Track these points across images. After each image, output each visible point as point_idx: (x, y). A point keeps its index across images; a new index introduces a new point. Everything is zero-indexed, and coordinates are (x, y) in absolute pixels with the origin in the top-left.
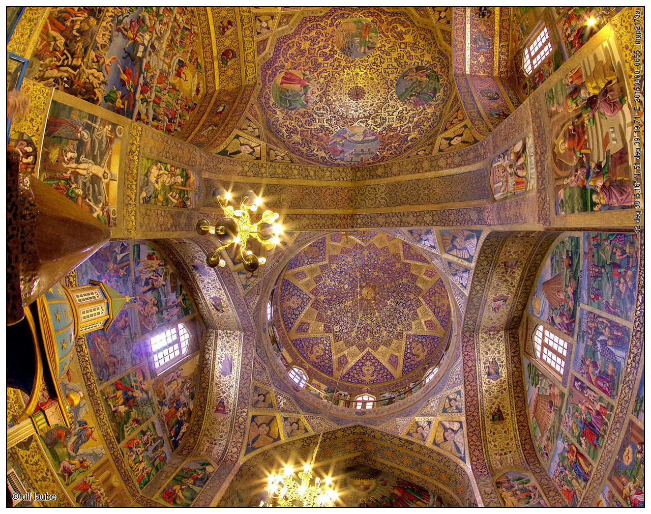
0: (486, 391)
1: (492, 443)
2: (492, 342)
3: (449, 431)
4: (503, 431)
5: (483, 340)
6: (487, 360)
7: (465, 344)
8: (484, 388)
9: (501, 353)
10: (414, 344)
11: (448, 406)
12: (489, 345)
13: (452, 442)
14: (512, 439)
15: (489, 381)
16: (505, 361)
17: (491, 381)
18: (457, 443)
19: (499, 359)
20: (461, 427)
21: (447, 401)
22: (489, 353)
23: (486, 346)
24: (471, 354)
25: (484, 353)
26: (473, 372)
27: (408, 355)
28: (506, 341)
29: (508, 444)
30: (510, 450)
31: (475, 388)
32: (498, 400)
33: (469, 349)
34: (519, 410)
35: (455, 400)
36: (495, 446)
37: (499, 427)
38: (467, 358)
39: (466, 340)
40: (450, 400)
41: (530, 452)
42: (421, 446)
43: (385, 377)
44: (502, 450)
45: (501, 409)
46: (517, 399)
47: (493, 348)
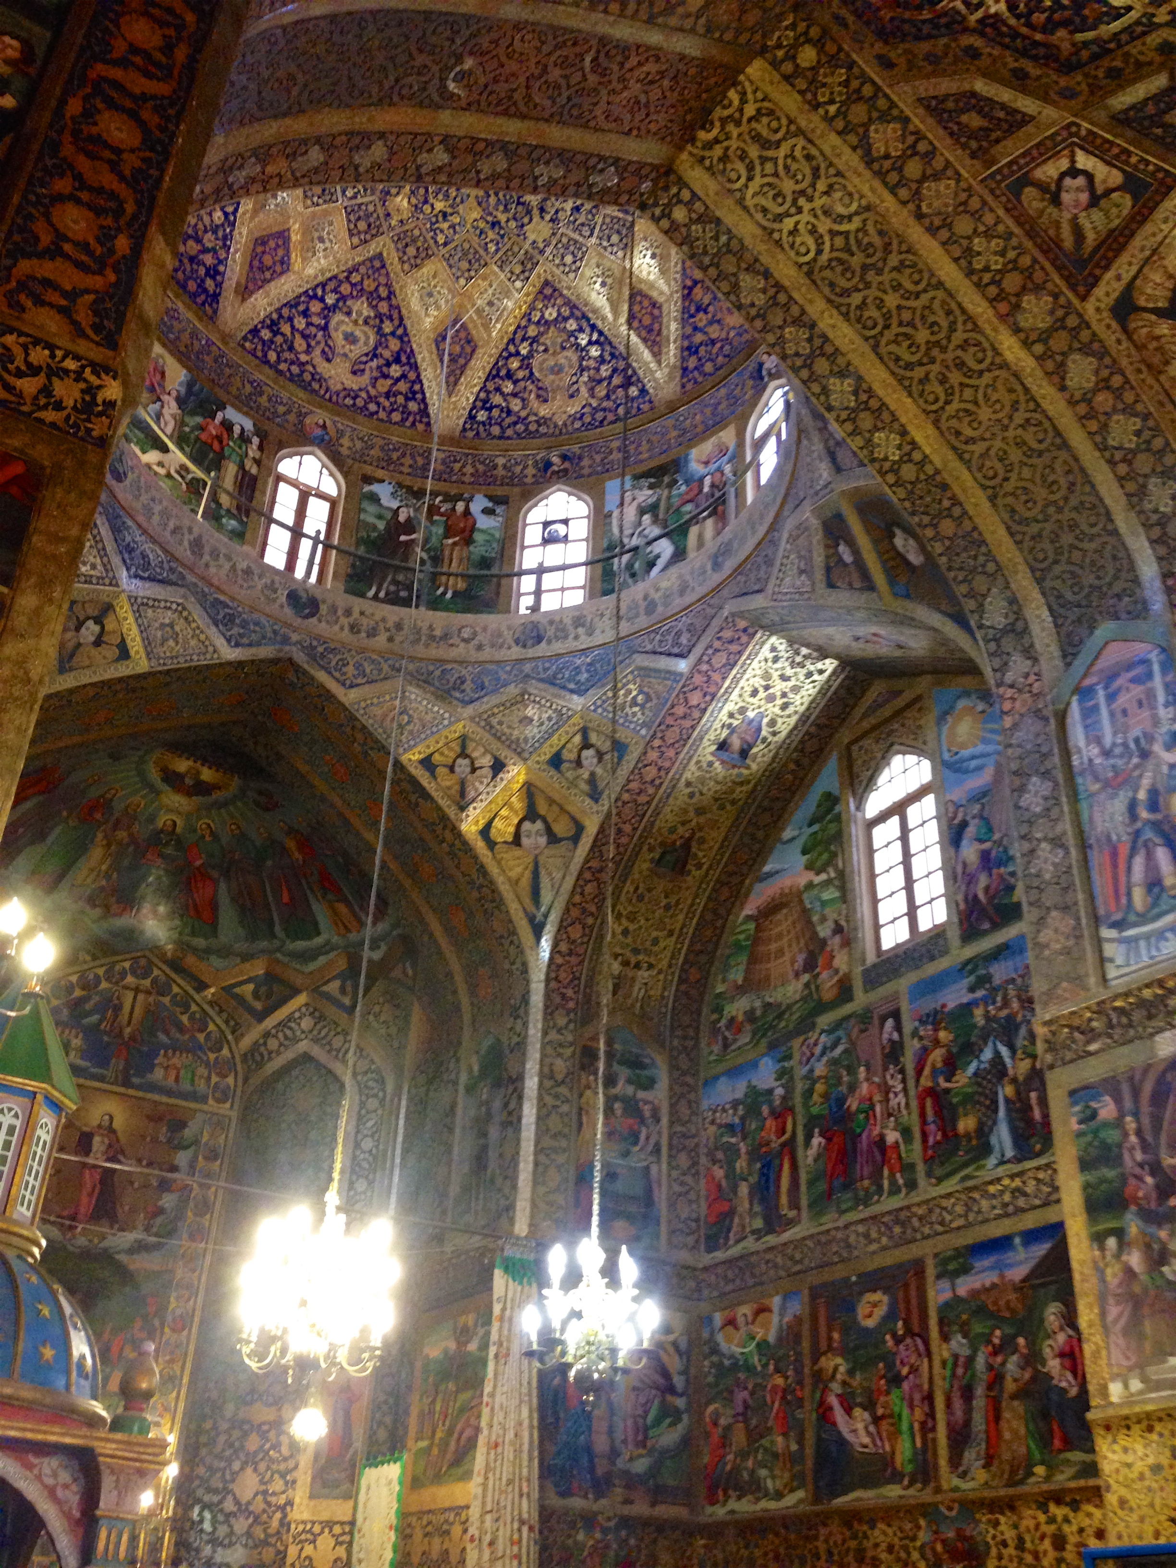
0: (688, 784)
1: (624, 921)
2: (789, 672)
3: (539, 825)
4: (664, 902)
5: (770, 656)
6: (743, 711)
7: (717, 644)
8: (688, 775)
9: (791, 709)
10: (552, 337)
11: (573, 756)
12: (775, 675)
13: (530, 859)
14: (671, 933)
15: (710, 764)
16: (783, 734)
17: (717, 764)
18: (543, 872)
19: (772, 723)
20: (575, 839)
21: (577, 739)
22: (762, 694)
23: (767, 676)
24: (716, 677)
25: (749, 689)
26: (687, 723)
27: (515, 364)
28: (822, 692)
29: (655, 942)
30: (652, 960)
31: (667, 764)
32: (702, 820)
33: (720, 660)
34: (731, 868)
35: (600, 755)
36: (625, 932)
37: (661, 886)
38: (698, 679)
39: (727, 634)
40: (586, 745)
41: (694, 992)
42: (444, 818)
43: (400, 399)
44: (636, 951)
45: (694, 844)
46: (747, 840)
47: (779, 686)
